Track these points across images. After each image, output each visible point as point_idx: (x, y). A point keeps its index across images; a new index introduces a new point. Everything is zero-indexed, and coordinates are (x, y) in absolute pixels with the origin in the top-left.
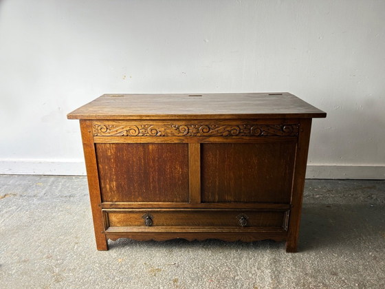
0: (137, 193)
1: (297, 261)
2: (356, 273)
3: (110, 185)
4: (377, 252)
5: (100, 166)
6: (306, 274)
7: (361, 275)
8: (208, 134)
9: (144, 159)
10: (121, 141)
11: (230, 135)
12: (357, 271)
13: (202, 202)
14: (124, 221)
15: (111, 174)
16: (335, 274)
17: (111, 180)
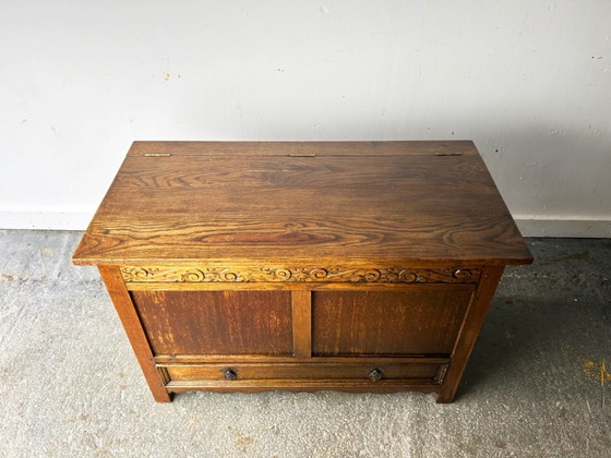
0: (209, 346)
1: (450, 420)
2: (531, 443)
3: (163, 337)
4: (568, 400)
5: (143, 315)
6: (461, 446)
7: (539, 447)
8: (325, 279)
9: (217, 308)
10: (175, 288)
11: (363, 280)
12: (533, 440)
13: (313, 355)
14: (192, 375)
15: (163, 325)
16: (502, 445)
17: (164, 332)
